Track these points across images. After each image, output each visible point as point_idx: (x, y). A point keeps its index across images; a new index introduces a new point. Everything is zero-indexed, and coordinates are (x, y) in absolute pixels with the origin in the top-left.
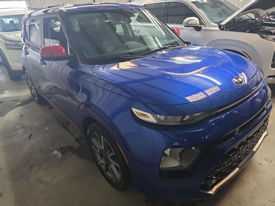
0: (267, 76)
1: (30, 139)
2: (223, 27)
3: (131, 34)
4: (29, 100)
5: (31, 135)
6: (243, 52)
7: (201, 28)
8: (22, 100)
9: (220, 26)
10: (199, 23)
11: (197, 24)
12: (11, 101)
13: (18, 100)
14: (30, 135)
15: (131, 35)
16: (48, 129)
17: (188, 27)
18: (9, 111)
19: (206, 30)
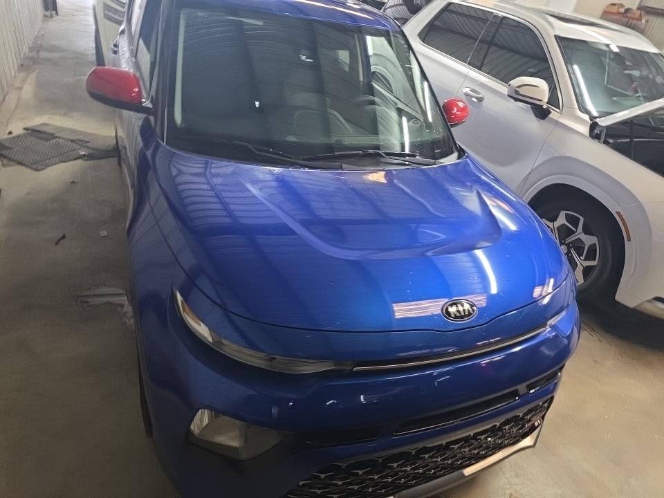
0: (654, 296)
1: (57, 243)
2: (601, 132)
3: (364, 77)
4: (109, 151)
5: (64, 237)
6: (618, 213)
7: (550, 112)
8: (95, 146)
9: (594, 126)
10: (546, 100)
11: (540, 100)
12: (72, 141)
13: (88, 144)
14: (61, 235)
15: (361, 79)
16: (106, 234)
17: (516, 100)
18: (56, 164)
19: (557, 123)
